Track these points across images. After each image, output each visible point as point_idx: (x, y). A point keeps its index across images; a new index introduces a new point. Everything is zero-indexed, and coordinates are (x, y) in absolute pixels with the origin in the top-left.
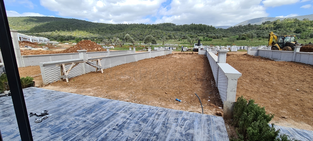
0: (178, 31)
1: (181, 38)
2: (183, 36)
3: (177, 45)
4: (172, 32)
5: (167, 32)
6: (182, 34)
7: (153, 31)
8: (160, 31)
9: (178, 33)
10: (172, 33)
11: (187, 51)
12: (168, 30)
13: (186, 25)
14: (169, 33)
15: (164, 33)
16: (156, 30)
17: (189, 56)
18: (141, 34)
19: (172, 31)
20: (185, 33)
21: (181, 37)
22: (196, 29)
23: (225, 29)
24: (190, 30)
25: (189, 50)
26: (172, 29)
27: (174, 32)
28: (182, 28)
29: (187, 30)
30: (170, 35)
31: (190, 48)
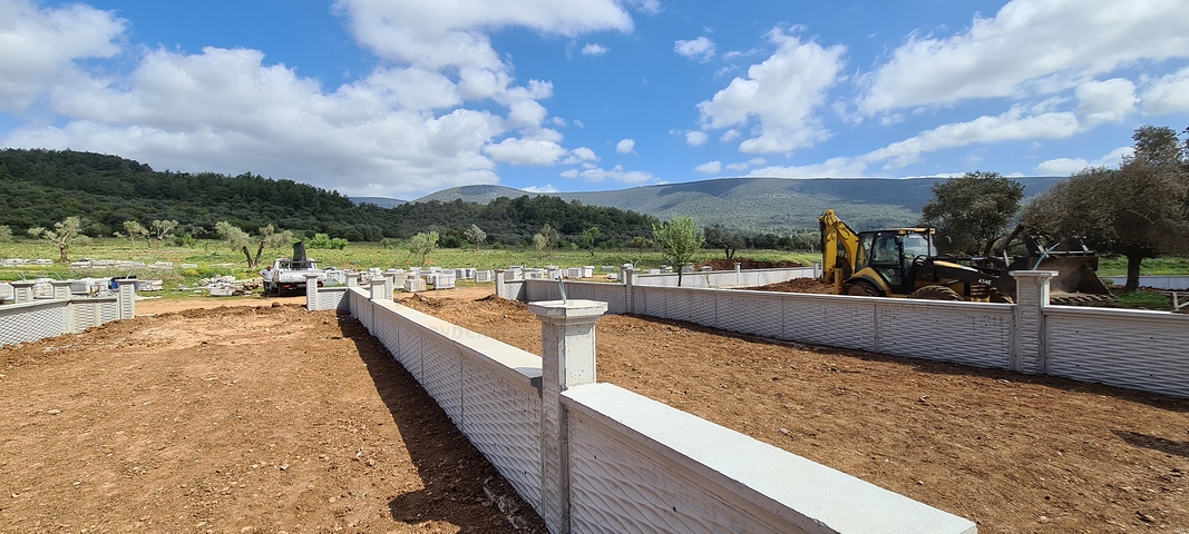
0: (168, 197)
1: (189, 235)
3: (168, 265)
4: (128, 203)
6: (191, 213)
9: (172, 208)
11: (238, 294)
12: (100, 191)
14: (107, 205)
15: (73, 199)
17: (255, 324)
19: (128, 196)
20: (212, 211)
21: (190, 230)
22: (266, 200)
23: (386, 210)
24: (235, 202)
25: (247, 288)
26: (125, 184)
27: (141, 203)
28: (192, 189)
29: (220, 201)
30: (117, 214)
31: (248, 281)
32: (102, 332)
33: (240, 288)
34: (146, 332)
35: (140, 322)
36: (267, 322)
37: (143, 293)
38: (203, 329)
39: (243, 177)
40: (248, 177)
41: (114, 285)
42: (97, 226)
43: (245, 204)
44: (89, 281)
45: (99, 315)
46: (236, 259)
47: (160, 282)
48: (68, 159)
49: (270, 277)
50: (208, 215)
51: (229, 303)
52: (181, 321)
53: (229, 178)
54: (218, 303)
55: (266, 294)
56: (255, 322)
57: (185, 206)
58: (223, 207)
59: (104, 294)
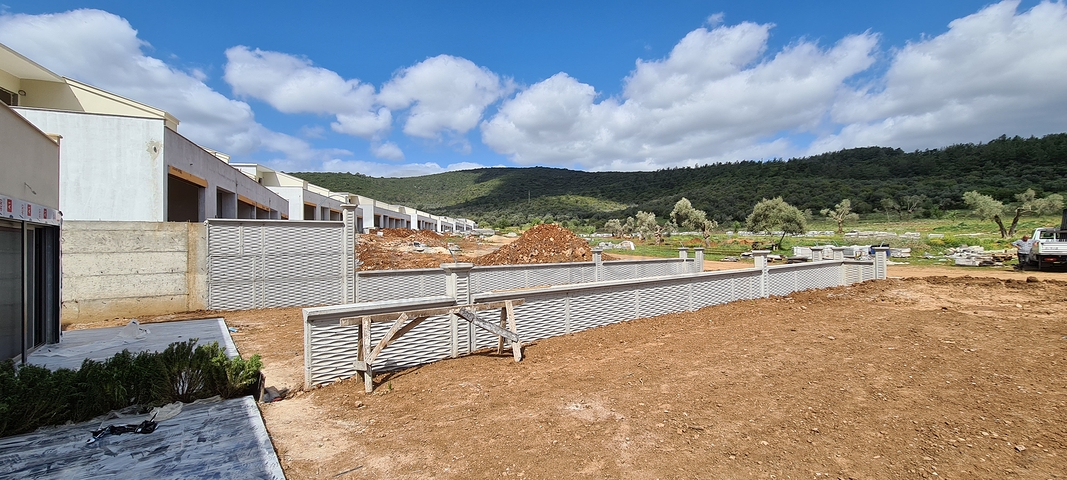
0: (917, 174)
1: (936, 207)
2: (949, 193)
3: (915, 235)
4: (885, 183)
5: (858, 182)
6: (939, 186)
7: (793, 183)
8: (826, 182)
9: (921, 184)
10: (883, 187)
11: (985, 264)
12: (863, 177)
13: (961, 147)
14: (867, 188)
15: (846, 186)
16: (806, 180)
17: (1004, 298)
18: (741, 198)
19: (884, 178)
20: (959, 182)
21: (937, 202)
22: (1026, 162)
24: (987, 169)
25: (997, 259)
26: (882, 169)
27: (894, 182)
28: (939, 164)
29: (968, 170)
30: (876, 193)
31: (999, 252)
32: (863, 287)
33: (987, 258)
34: (894, 292)
35: (890, 283)
36: (1019, 298)
37: (895, 259)
38: (944, 296)
39: (997, 141)
40: (1003, 140)
41: (872, 252)
42: (863, 205)
43: (999, 170)
44: (856, 248)
45: (862, 274)
46: (987, 229)
47: (909, 250)
48: (844, 155)
49: (1026, 248)
50: (956, 187)
51: (974, 274)
52: (924, 286)
53: (980, 146)
54: (963, 273)
55: (1020, 267)
56: (1003, 295)
57: (933, 180)
58: (973, 176)
59: (865, 258)
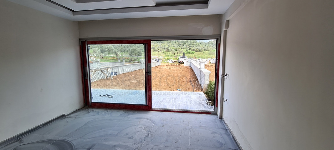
0: (161, 43)
2: (167, 48)
6: (165, 46)
10: (155, 45)
19: (155, 43)
21: (164, 50)
22: (179, 42)
23: (206, 43)
24: (173, 43)
30: (153, 47)
31: (175, 60)
33: (174, 62)
35: (161, 66)
36: (178, 67)
46: (173, 56)
51: (172, 64)
52: (166, 66)
54: (170, 64)
56: (176, 67)
